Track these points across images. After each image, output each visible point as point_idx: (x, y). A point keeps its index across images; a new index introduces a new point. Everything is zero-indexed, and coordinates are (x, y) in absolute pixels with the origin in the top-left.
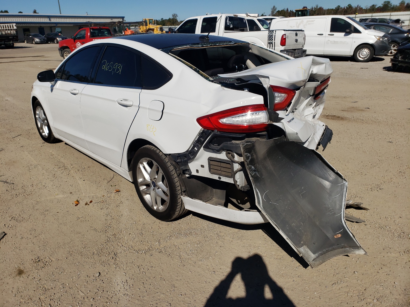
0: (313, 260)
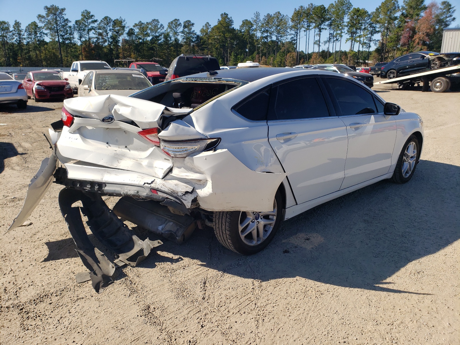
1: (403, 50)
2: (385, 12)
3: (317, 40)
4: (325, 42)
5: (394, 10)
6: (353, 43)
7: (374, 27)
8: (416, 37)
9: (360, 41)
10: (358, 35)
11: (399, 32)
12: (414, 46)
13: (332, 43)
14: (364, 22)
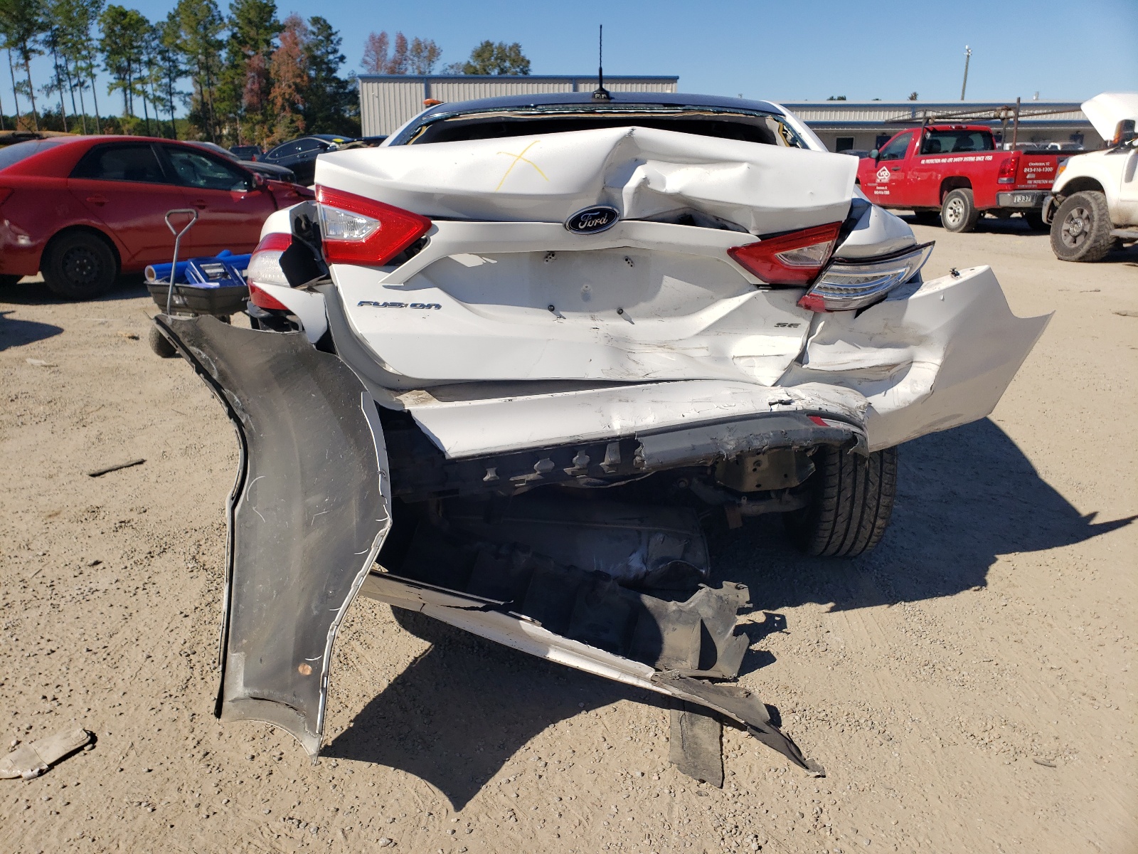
0: (233, 701)
1: (253, 120)
2: (191, 27)
3: (21, 81)
4: (49, 89)
5: (211, 23)
6: (128, 96)
7: (174, 61)
8: (276, 92)
9: (144, 93)
10: (136, 75)
11: (237, 77)
12: (275, 113)
13: (69, 93)
14: (144, 44)
